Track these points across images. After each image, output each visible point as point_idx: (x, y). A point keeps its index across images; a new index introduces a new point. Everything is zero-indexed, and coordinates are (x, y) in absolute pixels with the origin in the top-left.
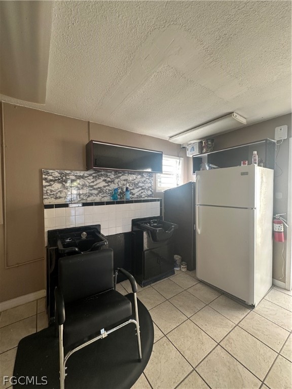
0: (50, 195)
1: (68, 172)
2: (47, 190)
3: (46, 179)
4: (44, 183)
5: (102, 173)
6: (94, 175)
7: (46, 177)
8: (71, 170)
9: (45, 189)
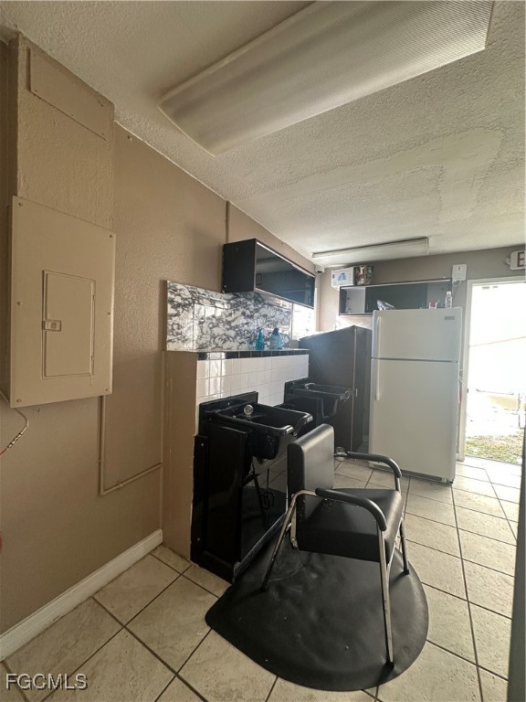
0: (178, 334)
1: (202, 291)
2: (173, 324)
3: (172, 301)
4: (170, 311)
5: (242, 300)
6: (232, 302)
7: (173, 296)
8: (206, 289)
9: (170, 322)
